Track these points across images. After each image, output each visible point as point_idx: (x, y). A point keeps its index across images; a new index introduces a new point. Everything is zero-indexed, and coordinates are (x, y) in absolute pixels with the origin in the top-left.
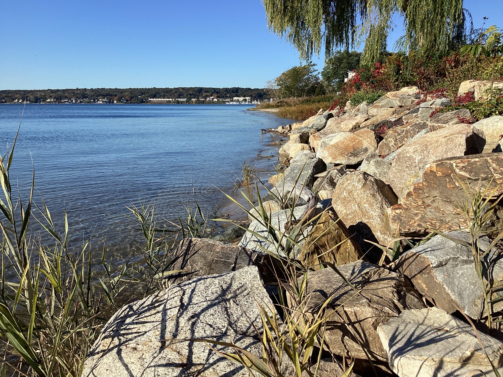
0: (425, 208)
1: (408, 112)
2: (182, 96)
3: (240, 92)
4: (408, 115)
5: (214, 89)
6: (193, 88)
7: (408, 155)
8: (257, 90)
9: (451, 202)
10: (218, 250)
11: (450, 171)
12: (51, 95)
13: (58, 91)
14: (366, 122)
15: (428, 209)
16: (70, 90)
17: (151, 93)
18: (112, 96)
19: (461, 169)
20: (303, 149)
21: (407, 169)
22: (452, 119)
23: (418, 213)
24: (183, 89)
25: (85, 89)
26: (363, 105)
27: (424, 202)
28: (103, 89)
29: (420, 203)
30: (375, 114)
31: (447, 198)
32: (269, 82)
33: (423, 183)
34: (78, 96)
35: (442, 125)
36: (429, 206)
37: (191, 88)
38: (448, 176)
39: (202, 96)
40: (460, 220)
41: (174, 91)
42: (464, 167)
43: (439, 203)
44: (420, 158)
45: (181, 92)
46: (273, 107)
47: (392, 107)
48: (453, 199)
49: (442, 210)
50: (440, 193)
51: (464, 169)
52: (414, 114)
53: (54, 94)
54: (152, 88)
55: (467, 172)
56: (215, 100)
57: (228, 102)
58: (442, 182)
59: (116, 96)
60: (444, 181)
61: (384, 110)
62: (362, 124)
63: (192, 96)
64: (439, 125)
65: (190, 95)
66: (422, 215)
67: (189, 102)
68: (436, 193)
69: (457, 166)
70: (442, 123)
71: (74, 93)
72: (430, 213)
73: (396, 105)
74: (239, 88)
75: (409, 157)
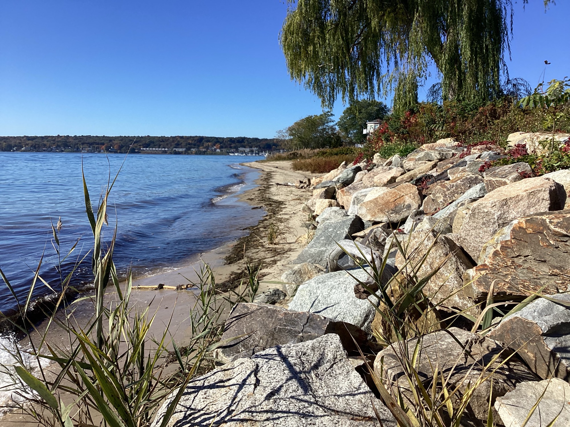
0: (515, 268)
1: (451, 165)
2: (180, 146)
3: (246, 142)
4: (454, 169)
5: (217, 138)
6: (193, 137)
7: (486, 210)
8: (266, 140)
9: (545, 261)
10: (280, 316)
11: (542, 228)
12: (28, 142)
13: (36, 138)
14: (403, 176)
15: (519, 270)
16: (49, 137)
17: (144, 142)
18: (98, 144)
19: (556, 225)
20: (331, 205)
21: (484, 226)
22: (510, 173)
23: (508, 274)
24: (182, 137)
25: (68, 136)
26: (395, 158)
27: (513, 262)
28: (89, 137)
29: (509, 264)
30: (411, 167)
31: (540, 257)
32: (280, 132)
33: (511, 241)
34: (59, 144)
35: (500, 179)
36: (520, 266)
37: (191, 137)
38: (541, 233)
39: (203, 146)
40: (557, 282)
41: (171, 140)
42: (558, 223)
43: (531, 264)
44: (499, 213)
45: (179, 141)
46: (284, 159)
47: (431, 161)
48: (547, 258)
49: (535, 270)
50: (533, 252)
51: (559, 225)
52: (461, 168)
53: (30, 142)
54: (145, 137)
55: (563, 228)
56: (218, 150)
57: (233, 153)
58: (533, 240)
59: (103, 144)
60: (535, 238)
61: (422, 163)
62: (399, 178)
63: (193, 146)
64: (498, 179)
65: (189, 144)
66: (512, 277)
67: (187, 153)
68: (527, 252)
69: (551, 222)
70: (500, 177)
71: (54, 141)
72: (521, 275)
73: (435, 158)
74: (245, 138)
75: (487, 212)
